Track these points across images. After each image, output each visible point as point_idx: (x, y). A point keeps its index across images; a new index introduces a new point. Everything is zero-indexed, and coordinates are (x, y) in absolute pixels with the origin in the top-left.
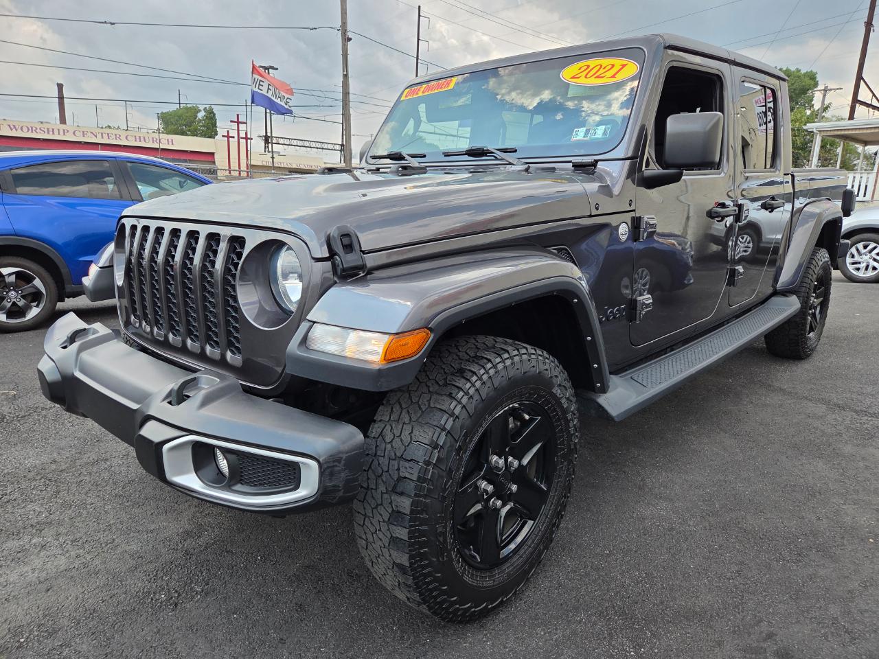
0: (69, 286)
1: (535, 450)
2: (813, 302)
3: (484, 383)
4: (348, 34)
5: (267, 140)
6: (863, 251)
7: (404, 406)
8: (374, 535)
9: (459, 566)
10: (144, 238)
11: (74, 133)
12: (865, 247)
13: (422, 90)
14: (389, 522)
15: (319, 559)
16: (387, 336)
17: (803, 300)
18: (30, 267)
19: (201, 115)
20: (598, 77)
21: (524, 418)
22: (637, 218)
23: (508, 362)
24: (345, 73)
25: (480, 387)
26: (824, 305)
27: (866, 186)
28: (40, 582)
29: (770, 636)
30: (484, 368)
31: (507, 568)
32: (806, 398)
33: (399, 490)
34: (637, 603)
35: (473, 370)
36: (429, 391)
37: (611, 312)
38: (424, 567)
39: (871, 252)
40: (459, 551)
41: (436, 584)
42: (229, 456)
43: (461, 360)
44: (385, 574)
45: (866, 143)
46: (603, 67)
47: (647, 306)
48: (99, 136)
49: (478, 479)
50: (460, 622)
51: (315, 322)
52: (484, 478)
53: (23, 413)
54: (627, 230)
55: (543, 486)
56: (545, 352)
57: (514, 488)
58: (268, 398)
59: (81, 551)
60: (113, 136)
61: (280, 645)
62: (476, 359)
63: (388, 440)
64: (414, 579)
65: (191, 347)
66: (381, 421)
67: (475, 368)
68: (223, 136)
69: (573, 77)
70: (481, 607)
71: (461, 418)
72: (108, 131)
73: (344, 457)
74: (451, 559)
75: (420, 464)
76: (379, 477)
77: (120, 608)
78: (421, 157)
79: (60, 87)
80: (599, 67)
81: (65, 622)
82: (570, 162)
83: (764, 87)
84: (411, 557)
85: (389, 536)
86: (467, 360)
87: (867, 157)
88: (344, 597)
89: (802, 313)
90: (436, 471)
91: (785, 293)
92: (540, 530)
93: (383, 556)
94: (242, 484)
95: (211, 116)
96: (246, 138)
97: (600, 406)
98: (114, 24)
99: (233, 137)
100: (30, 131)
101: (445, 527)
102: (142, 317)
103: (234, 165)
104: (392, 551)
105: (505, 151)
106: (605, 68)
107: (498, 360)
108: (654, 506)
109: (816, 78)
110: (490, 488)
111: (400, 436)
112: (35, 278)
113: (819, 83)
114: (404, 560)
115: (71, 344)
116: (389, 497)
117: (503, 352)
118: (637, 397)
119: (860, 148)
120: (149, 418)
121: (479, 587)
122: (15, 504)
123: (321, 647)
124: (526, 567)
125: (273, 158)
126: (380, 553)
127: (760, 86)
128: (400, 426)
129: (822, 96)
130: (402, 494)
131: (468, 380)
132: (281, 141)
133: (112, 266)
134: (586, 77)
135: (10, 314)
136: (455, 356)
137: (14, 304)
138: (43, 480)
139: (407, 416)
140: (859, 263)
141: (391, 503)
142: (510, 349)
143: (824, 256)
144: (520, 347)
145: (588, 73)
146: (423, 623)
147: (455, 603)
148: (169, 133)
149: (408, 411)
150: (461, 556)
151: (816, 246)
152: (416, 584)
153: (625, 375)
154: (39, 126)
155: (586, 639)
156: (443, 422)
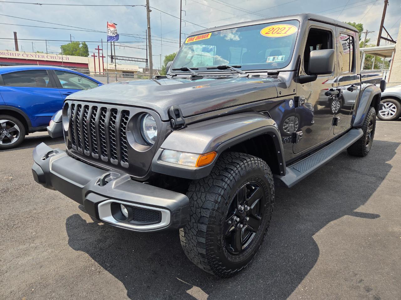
0: (30, 128)
1: (256, 202)
2: (368, 131)
3: (236, 174)
4: (150, 8)
5: (112, 57)
6: (386, 106)
7: (201, 184)
8: (190, 241)
9: (226, 254)
10: (78, 110)
11: (23, 55)
12: (387, 105)
13: (195, 38)
14: (197, 235)
15: (160, 250)
16: (198, 155)
17: (364, 130)
18: (13, 120)
19: (81, 46)
20: (278, 33)
21: (252, 188)
22: (297, 97)
23: (246, 164)
24: (149, 27)
25: (235, 176)
26: (372, 133)
27: (386, 76)
28: (37, 264)
29: (361, 281)
30: (236, 167)
31: (246, 254)
32: (367, 174)
33: (201, 221)
34: (302, 267)
35: (231, 168)
36: (212, 178)
37: (286, 139)
38: (212, 255)
39: (390, 107)
40: (226, 247)
41: (217, 262)
42: (128, 208)
43: (225, 163)
44: (194, 258)
45: (385, 56)
46: (280, 29)
47: (301, 136)
48: (34, 56)
49: (233, 216)
50: (226, 278)
51: (164, 149)
52: (235, 215)
53: (17, 187)
54: (293, 103)
55: (259, 217)
56: (261, 159)
57: (248, 219)
58: (142, 182)
59: (53, 249)
60: (41, 56)
61: (148, 289)
62: (232, 163)
63: (195, 199)
64: (208, 260)
65: (103, 159)
66: (191, 191)
67: (232, 167)
68: (92, 56)
69: (266, 33)
70: (235, 271)
71: (227, 190)
72: (38, 54)
73: (181, 209)
74: (223, 251)
75: (210, 210)
76: (192, 216)
77: (75, 274)
78: (196, 70)
79: (15, 33)
80: (278, 28)
81: (51, 281)
82: (266, 72)
83: (349, 36)
84: (207, 250)
85: (197, 241)
86: (228, 164)
87: (386, 63)
88: (173, 267)
89: (364, 136)
90: (217, 213)
91: (357, 128)
92: (259, 237)
93: (193, 250)
94: (134, 220)
95: (85, 47)
96: (103, 57)
97: (282, 181)
98: (41, 4)
99: (97, 56)
100: (2, 54)
101: (220, 237)
102: (78, 145)
103: (97, 70)
104: (198, 248)
105: (236, 67)
106: (281, 29)
107: (242, 163)
108: (304, 224)
109: (362, 27)
110: (238, 219)
111: (200, 198)
112: (15, 125)
113: (364, 29)
114: (204, 252)
115: (47, 158)
116: (196, 225)
117: (243, 160)
118: (297, 177)
119: (382, 59)
120: (90, 192)
121: (235, 262)
122: (20, 229)
123: (166, 290)
124: (253, 253)
125: (116, 66)
126: (192, 248)
127: (347, 35)
128: (201, 194)
129: (365, 35)
130: (202, 223)
131: (230, 173)
132: (119, 58)
133: (62, 122)
134: (272, 33)
135: (4, 141)
136: (222, 162)
137: (6, 136)
138: (31, 218)
139: (203, 189)
140: (385, 112)
141: (197, 227)
142: (246, 158)
143: (373, 110)
144: (251, 157)
145: (273, 31)
146: (209, 278)
147: (224, 270)
148: (66, 55)
149: (203, 187)
150: (227, 249)
151: (370, 106)
152: (209, 262)
153: (291, 167)
154: (6, 52)
155: (281, 284)
156: (219, 192)
